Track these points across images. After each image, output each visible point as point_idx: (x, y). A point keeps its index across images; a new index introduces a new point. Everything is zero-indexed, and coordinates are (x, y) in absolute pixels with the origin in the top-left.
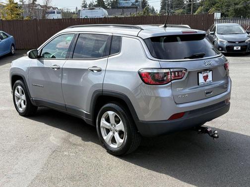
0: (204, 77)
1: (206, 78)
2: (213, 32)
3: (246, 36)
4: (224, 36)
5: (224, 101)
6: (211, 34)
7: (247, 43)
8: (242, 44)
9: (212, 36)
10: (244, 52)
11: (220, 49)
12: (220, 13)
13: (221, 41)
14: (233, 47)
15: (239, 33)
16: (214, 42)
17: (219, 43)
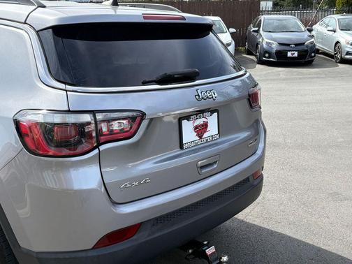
0: (196, 128)
1: (201, 130)
2: (256, 29)
3: (306, 36)
4: (274, 35)
5: (248, 178)
6: (254, 31)
7: (307, 46)
8: (300, 48)
9: (255, 34)
10: (303, 61)
11: (267, 55)
12: (271, 3)
13: (268, 43)
14: (286, 52)
15: (297, 30)
16: (258, 44)
17: (265, 46)
